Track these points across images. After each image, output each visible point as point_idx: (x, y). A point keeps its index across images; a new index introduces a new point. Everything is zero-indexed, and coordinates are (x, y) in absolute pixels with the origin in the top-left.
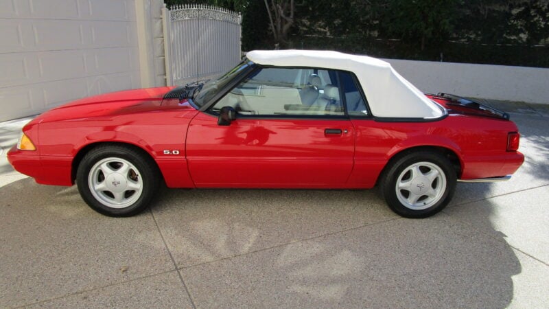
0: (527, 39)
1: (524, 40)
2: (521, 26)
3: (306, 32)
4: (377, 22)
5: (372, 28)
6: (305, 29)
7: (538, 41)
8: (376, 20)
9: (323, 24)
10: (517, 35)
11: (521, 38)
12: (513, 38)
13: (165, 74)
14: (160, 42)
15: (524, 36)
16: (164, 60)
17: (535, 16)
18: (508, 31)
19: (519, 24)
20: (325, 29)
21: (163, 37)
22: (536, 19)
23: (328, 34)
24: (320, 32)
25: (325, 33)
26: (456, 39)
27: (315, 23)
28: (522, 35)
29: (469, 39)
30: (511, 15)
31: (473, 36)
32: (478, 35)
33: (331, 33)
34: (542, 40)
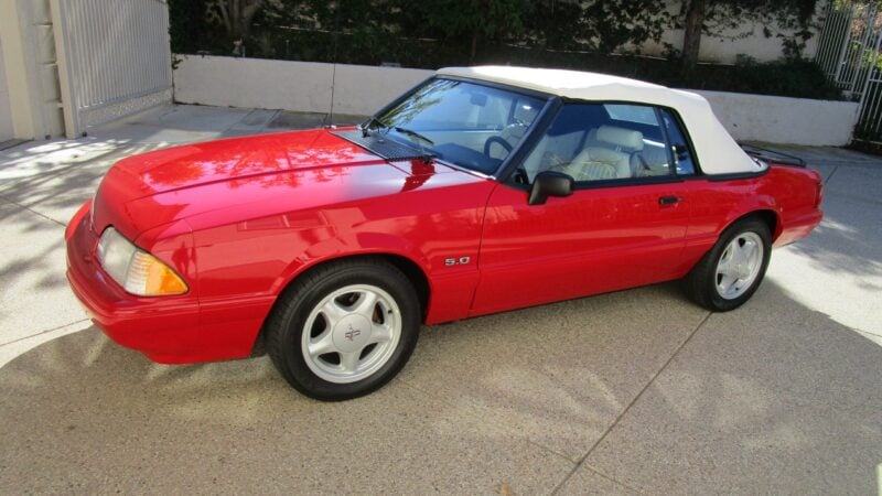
0: (600, 44)
1: (597, 46)
2: (593, 26)
3: (278, 22)
4: (398, 10)
5: (391, 19)
6: (275, 15)
7: (613, 47)
8: (397, 6)
9: (306, 9)
10: (588, 38)
11: (593, 43)
12: (584, 42)
13: (59, 99)
14: (44, 33)
15: (596, 40)
16: (56, 70)
17: (609, 13)
18: (577, 33)
19: (590, 22)
20: (311, 17)
21: (51, 24)
22: (609, 17)
23: (318, 25)
24: (302, 23)
25: (313, 23)
26: (513, 41)
27: (293, 6)
28: (594, 39)
29: (530, 42)
30: (580, 10)
31: (534, 38)
32: (540, 37)
33: (323, 25)
34: (618, 47)
